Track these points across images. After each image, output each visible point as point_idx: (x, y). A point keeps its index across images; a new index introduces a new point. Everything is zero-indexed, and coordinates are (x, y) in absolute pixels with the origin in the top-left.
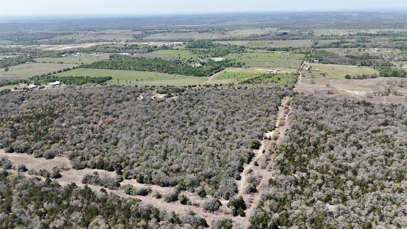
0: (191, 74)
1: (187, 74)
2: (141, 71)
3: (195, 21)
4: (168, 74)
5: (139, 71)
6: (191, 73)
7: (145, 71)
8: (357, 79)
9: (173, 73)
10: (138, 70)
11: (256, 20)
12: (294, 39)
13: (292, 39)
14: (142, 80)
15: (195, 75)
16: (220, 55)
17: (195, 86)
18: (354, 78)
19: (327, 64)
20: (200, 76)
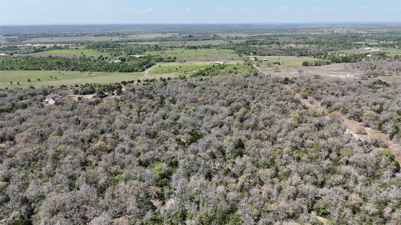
0: (115, 70)
1: (107, 70)
2: (32, 70)
3: (83, 29)
4: (78, 72)
5: (30, 70)
6: (113, 68)
7: (39, 70)
8: (314, 66)
9: (85, 70)
10: (27, 69)
11: (150, 29)
12: (205, 40)
13: (203, 40)
14: (39, 80)
15: (120, 71)
16: (137, 52)
17: (132, 82)
18: (311, 66)
19: (264, 55)
20: (129, 71)
